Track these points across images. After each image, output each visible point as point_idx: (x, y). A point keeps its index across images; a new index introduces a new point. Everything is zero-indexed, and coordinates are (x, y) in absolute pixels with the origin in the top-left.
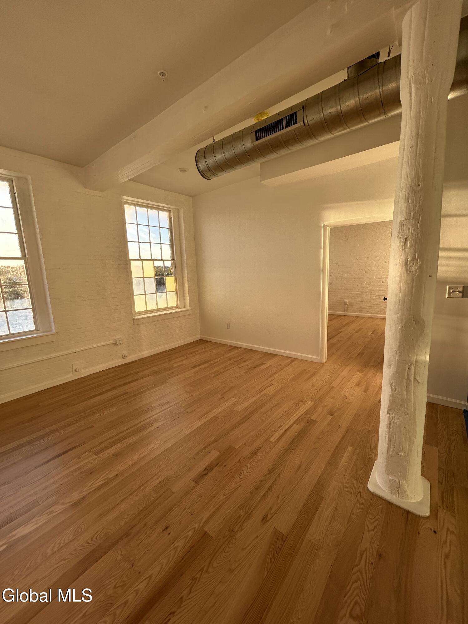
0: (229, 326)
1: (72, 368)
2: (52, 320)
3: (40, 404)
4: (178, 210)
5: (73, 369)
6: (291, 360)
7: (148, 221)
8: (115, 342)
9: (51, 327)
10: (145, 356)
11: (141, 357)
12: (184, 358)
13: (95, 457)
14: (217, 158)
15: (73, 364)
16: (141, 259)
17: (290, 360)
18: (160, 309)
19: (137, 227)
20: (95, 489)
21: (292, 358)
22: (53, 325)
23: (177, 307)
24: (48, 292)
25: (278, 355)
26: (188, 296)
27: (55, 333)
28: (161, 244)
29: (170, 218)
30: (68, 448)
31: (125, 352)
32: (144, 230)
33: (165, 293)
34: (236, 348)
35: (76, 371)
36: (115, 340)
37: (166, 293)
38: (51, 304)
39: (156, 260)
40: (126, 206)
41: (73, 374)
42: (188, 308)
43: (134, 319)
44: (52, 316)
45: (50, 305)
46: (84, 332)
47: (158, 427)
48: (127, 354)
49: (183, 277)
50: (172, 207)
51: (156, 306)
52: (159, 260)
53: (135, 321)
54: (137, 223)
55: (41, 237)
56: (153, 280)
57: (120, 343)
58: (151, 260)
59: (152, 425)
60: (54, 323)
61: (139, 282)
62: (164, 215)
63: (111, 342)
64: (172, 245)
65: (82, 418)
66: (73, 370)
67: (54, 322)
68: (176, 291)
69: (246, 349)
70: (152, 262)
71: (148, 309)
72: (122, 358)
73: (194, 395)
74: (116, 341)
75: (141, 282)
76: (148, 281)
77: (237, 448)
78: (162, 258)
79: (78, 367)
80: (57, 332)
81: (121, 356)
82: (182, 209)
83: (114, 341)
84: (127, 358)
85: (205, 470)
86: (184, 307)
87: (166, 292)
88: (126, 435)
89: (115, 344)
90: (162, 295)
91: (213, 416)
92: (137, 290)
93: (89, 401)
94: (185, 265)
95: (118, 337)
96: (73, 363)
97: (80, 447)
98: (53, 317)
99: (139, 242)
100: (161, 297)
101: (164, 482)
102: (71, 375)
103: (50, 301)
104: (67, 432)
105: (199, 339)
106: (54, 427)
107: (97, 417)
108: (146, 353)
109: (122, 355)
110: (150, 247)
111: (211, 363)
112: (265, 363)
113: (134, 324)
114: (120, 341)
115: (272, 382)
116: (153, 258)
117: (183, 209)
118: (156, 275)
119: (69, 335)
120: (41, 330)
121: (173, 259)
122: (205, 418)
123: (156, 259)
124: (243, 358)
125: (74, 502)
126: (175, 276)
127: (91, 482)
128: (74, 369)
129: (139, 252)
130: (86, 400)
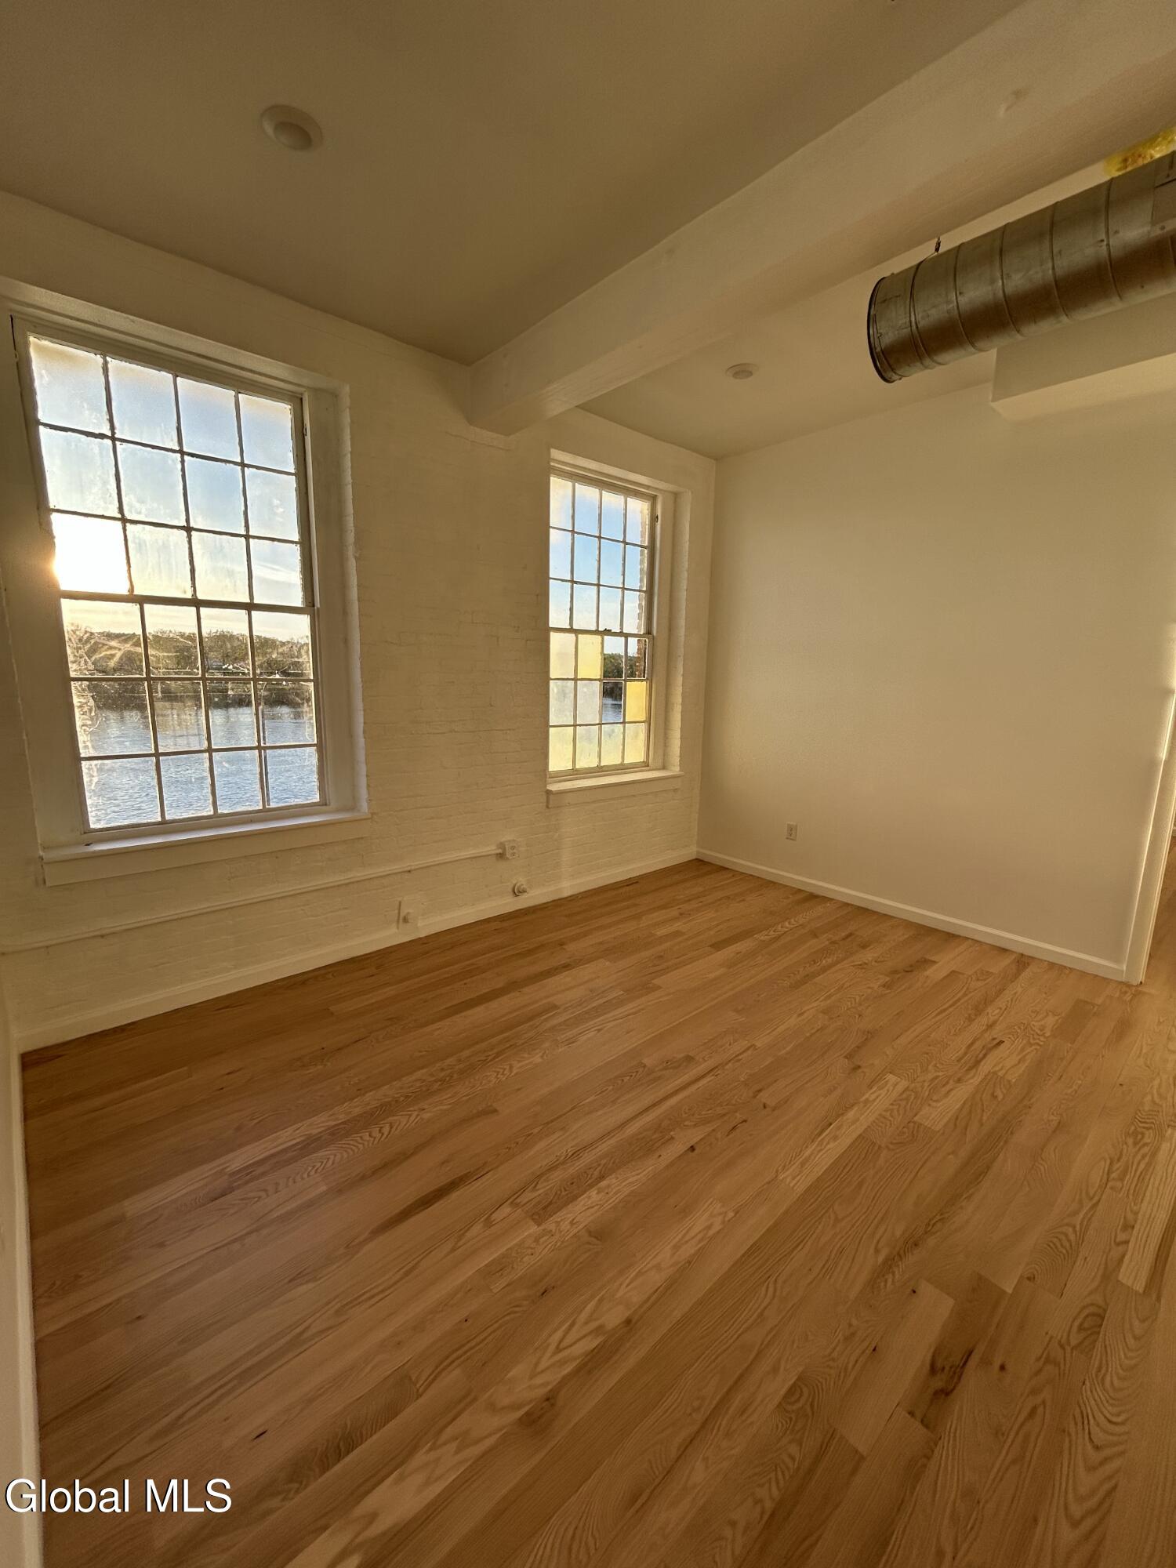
0: (794, 832)
1: (397, 911)
2: (363, 781)
3: (332, 1008)
4: (676, 496)
5: (399, 913)
6: (1013, 957)
7: (597, 525)
8: (500, 851)
9: (355, 798)
10: (566, 894)
11: (556, 897)
12: (674, 912)
13: (534, 1229)
14: (963, 300)
15: (400, 903)
16: (574, 627)
17: (1006, 961)
18: (604, 769)
19: (573, 539)
20: (577, 1371)
21: (1015, 953)
22: (363, 793)
23: (645, 765)
24: (359, 704)
25: (959, 936)
26: (679, 736)
27: (370, 816)
28: (624, 589)
29: (654, 518)
30: (444, 1180)
31: (521, 881)
32: (586, 549)
33: (621, 726)
34: (813, 898)
35: (405, 920)
36: (502, 845)
37: (624, 727)
38: (365, 738)
39: (608, 632)
40: (553, 480)
41: (398, 928)
42: (675, 769)
43: (549, 792)
44: (363, 769)
45: (361, 741)
46: (433, 818)
47: (692, 1148)
48: (524, 886)
49: (668, 685)
50: (662, 485)
51: (597, 760)
52: (615, 634)
53: (551, 797)
54: (573, 527)
55: (357, 555)
56: (597, 687)
57: (514, 854)
58: (596, 632)
59: (672, 1138)
60: (368, 789)
61: (563, 691)
62: (638, 509)
63: (493, 849)
64: (650, 593)
65: (455, 1076)
66: (398, 919)
67: (368, 786)
68: (648, 721)
69: (848, 905)
70: (598, 638)
71: (577, 767)
72: (512, 893)
73: (758, 1044)
74: (504, 849)
75: (567, 691)
76: (585, 690)
77: (1010, 1291)
78: (622, 628)
79: (411, 911)
80: (372, 814)
81: (510, 890)
82: (690, 493)
83: (500, 848)
84: (525, 896)
85: (933, 1370)
86: (664, 768)
87: (624, 722)
88: (603, 1162)
89: (501, 856)
90: (613, 731)
91: (855, 1136)
92: (558, 712)
93: (457, 1018)
94: (681, 652)
95: (506, 837)
96: (400, 899)
97: (480, 1181)
98: (367, 771)
99: (573, 582)
100: (610, 736)
101: (806, 1391)
102: (393, 930)
103: (364, 727)
104: (426, 1116)
105: (694, 857)
106: (387, 1092)
107: (496, 1077)
108: (568, 887)
109: (512, 886)
110: (595, 597)
111: (762, 938)
112: (933, 959)
113: (547, 807)
114: (513, 848)
115: (996, 1032)
116: (601, 629)
117: (692, 493)
118: (606, 674)
119: (397, 825)
120: (333, 805)
121: (649, 632)
122: (835, 1138)
123: (609, 630)
124: (850, 935)
125: (526, 1409)
126: (650, 680)
127: (556, 1330)
128: (402, 915)
129: (571, 609)
130: (448, 1016)
